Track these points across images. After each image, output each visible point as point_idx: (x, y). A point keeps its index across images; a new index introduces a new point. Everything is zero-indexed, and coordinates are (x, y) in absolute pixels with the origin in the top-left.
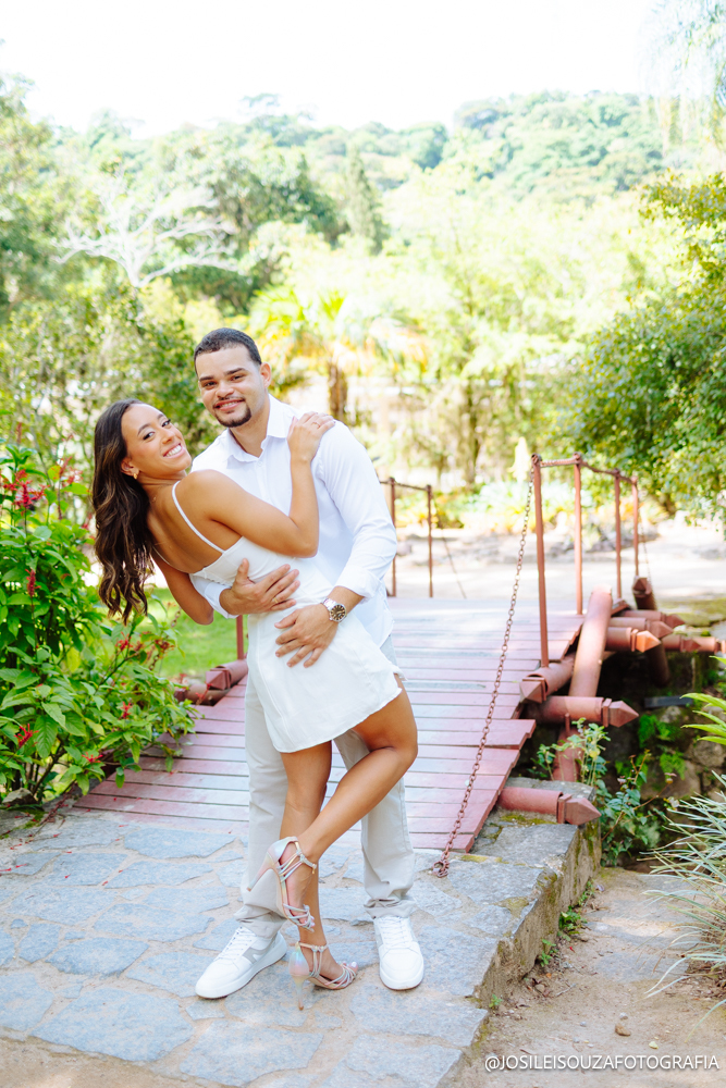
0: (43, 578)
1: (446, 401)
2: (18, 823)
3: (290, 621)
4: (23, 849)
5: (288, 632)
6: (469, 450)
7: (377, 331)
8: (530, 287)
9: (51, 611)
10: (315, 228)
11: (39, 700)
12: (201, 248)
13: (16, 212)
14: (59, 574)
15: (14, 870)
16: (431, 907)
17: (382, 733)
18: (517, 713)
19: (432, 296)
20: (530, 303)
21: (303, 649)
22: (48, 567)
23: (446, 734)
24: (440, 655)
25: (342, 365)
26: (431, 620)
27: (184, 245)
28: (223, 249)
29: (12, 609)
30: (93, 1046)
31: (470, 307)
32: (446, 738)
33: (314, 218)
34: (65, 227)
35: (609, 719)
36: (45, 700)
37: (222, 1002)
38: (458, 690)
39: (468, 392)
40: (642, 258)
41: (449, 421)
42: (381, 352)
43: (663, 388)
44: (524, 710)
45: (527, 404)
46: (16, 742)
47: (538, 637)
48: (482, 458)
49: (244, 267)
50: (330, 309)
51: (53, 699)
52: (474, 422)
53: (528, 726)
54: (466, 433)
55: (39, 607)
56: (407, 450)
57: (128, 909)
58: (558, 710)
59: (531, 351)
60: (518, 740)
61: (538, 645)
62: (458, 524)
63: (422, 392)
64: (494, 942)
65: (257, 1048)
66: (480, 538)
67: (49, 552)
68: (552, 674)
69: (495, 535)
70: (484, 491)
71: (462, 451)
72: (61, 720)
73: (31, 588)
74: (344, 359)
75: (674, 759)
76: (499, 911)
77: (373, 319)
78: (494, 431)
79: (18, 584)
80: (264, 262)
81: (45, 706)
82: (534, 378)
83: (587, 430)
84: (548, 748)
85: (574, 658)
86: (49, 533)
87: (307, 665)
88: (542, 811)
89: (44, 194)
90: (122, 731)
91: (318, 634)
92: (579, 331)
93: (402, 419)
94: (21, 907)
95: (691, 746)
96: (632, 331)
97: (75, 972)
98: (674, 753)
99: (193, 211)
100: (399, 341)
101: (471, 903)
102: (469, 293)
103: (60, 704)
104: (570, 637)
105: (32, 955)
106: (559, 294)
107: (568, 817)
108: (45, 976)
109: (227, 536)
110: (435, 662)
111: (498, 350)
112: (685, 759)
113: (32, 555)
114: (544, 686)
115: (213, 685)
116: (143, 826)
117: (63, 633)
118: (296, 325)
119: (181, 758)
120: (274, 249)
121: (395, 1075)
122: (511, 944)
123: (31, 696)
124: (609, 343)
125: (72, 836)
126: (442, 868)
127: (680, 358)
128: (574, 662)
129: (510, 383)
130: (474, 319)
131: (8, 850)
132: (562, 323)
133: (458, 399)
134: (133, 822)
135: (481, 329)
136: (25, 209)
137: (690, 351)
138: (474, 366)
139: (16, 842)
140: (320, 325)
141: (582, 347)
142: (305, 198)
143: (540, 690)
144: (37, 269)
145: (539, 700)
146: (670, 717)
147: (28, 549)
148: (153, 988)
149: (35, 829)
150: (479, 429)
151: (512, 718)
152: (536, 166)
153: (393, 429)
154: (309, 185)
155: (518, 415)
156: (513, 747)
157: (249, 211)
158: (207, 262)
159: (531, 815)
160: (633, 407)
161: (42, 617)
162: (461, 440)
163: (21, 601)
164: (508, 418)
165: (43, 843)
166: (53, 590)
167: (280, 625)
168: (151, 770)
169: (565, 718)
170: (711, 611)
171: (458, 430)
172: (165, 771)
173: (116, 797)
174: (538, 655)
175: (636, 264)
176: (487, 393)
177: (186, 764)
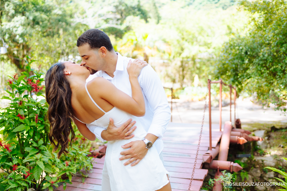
1: (176, 64)
3: (129, 146)
5: (127, 150)
6: (181, 77)
7: (157, 44)
8: (200, 34)
10: (142, 18)
12: (111, 22)
13: (63, 12)
18: (202, 166)
19: (173, 35)
20: (200, 38)
21: (132, 159)
23: (177, 173)
25: (148, 53)
27: (106, 21)
28: (117, 22)
29: (31, 127)
31: (183, 39)
32: (177, 175)
33: (142, 15)
34: (75, 16)
35: (233, 169)
36: (38, 160)
38: (181, 157)
39: (182, 62)
40: (231, 26)
41: (176, 70)
42: (158, 50)
43: (243, 61)
44: (204, 166)
45: (198, 65)
47: (209, 139)
48: (185, 80)
49: (122, 27)
50: (145, 38)
52: (183, 70)
53: (205, 172)
54: (181, 73)
56: (164, 78)
58: (215, 165)
59: (200, 51)
60: (203, 178)
61: (209, 142)
62: (178, 98)
63: (169, 62)
66: (185, 102)
68: (213, 153)
69: (188, 102)
70: (185, 89)
72: (43, 167)
73: (37, 120)
74: (148, 52)
75: (245, 174)
77: (156, 41)
78: (189, 73)
80: (128, 27)
81: (38, 162)
82: (200, 59)
83: (219, 73)
84: (212, 180)
85: (219, 146)
87: (132, 166)
89: (70, 8)
90: (65, 171)
91: (140, 154)
92: (213, 46)
93: (163, 69)
95: (250, 170)
96: (234, 43)
98: (245, 172)
99: (109, 12)
100: (163, 47)
102: (183, 35)
103: (44, 161)
104: (218, 139)
106: (208, 36)
109: (108, 106)
111: (190, 51)
112: (248, 174)
113: (39, 108)
114: (211, 157)
115: (101, 151)
118: (135, 42)
119: (88, 177)
120: (130, 23)
123: (34, 158)
124: (227, 47)
127: (249, 51)
128: (219, 147)
129: (193, 59)
130: (184, 42)
132: (209, 44)
133: (179, 64)
135: (186, 45)
136: (65, 11)
137: (253, 49)
138: (184, 54)
140: (141, 42)
141: (214, 50)
142: (139, 10)
143: (209, 159)
144: (68, 27)
145: (209, 162)
146: (244, 161)
150: (185, 72)
151: (200, 168)
152: (201, 4)
153: (161, 71)
154: (140, 7)
155: (195, 68)
156: (201, 180)
157: (124, 13)
160: (234, 66)
162: (180, 75)
164: (193, 69)
167: (124, 147)
168: (77, 182)
169: (217, 168)
170: (253, 127)
171: (179, 72)
172: (82, 182)
174: (208, 145)
175: (229, 28)
176: (187, 62)
177: (89, 180)
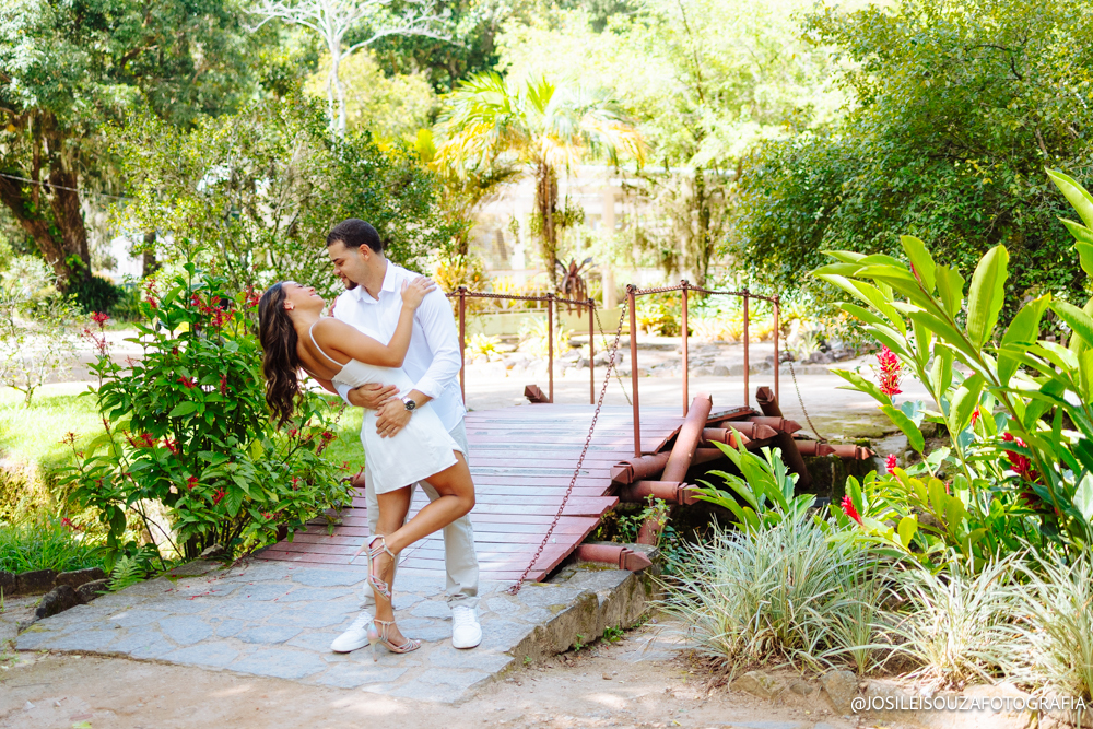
0: (232, 382)
1: (674, 195)
2: (212, 567)
4: (218, 582)
6: (699, 252)
7: (587, 124)
9: (238, 407)
11: (229, 473)
14: (245, 378)
15: (211, 593)
16: (500, 610)
17: (448, 485)
18: (606, 492)
19: (656, 80)
20: (763, 89)
22: (237, 373)
23: (551, 498)
24: (561, 449)
25: (552, 161)
26: (563, 421)
29: (208, 405)
30: (263, 673)
31: (700, 93)
32: (547, 510)
35: (684, 498)
36: (233, 473)
37: (347, 655)
38: (567, 475)
39: (698, 184)
41: (677, 218)
44: (612, 489)
46: (213, 503)
50: (538, 100)
51: (239, 473)
52: (705, 218)
53: (611, 501)
54: (696, 227)
55: (229, 404)
56: (630, 248)
57: (291, 612)
58: (644, 490)
60: (600, 511)
64: (533, 626)
65: (366, 673)
67: (236, 361)
68: (642, 463)
71: (692, 250)
72: (245, 487)
73: (223, 389)
76: (544, 611)
77: (586, 109)
79: (213, 388)
80: (487, 23)
81: (235, 479)
84: (627, 518)
85: (670, 453)
86: (237, 346)
88: (609, 561)
90: (291, 499)
94: (217, 612)
97: (253, 642)
100: (611, 134)
101: (527, 608)
102: (699, 76)
103: (245, 477)
105: (225, 634)
107: (628, 566)
108: (233, 644)
110: (554, 454)
111: (727, 141)
113: (224, 364)
114: (631, 472)
116: (306, 569)
117: (249, 427)
118: (501, 117)
119: (340, 525)
120: (498, 10)
121: (446, 683)
122: (545, 628)
123: (223, 471)
125: (253, 575)
126: (515, 589)
130: (703, 106)
131: (206, 583)
133: (687, 192)
134: (300, 568)
139: (211, 579)
140: (531, 119)
143: (627, 474)
145: (625, 482)
147: (220, 358)
148: (303, 649)
149: (226, 570)
150: (712, 226)
151: (602, 495)
156: (595, 516)
158: (417, 31)
159: (601, 564)
161: (231, 412)
162: (691, 238)
163: (215, 399)
165: (232, 579)
166: (240, 391)
171: (687, 226)
173: (288, 552)
174: (630, 449)
177: (344, 531)
